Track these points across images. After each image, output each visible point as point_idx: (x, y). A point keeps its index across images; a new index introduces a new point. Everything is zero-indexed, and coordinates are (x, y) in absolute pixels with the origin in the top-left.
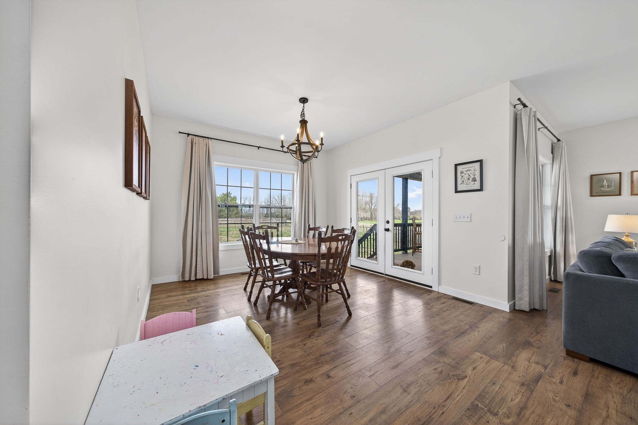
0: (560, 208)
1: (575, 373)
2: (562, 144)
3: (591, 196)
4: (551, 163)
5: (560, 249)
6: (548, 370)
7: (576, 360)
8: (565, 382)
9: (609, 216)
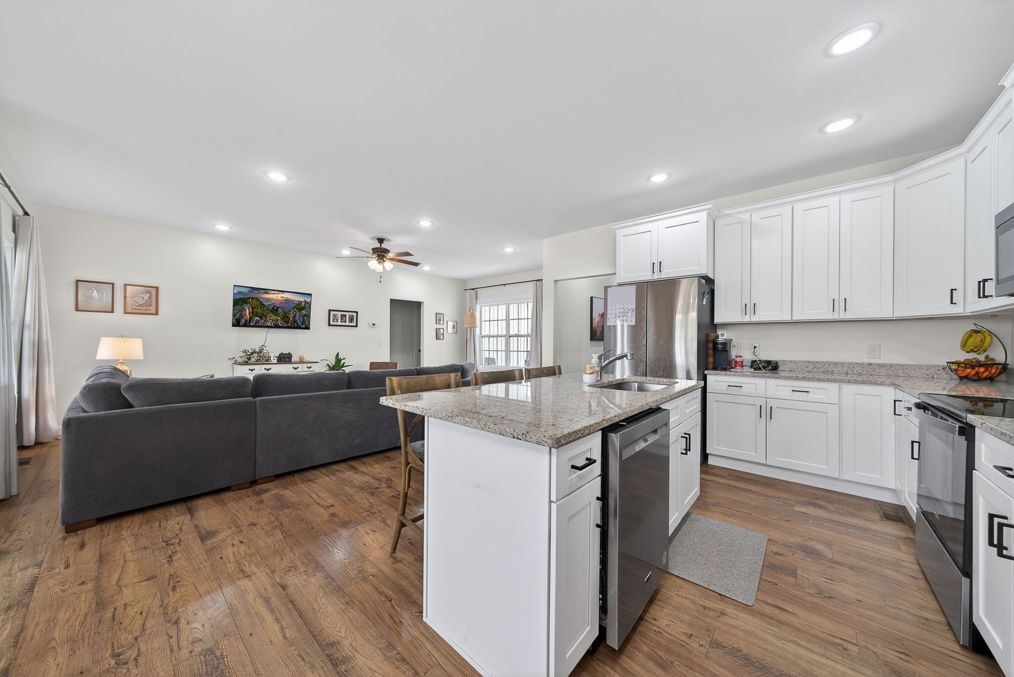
0: (29, 326)
1: (82, 546)
2: (33, 222)
3: (76, 311)
4: (12, 248)
5: (28, 392)
6: (44, 566)
7: (79, 532)
8: (72, 564)
9: (103, 339)
